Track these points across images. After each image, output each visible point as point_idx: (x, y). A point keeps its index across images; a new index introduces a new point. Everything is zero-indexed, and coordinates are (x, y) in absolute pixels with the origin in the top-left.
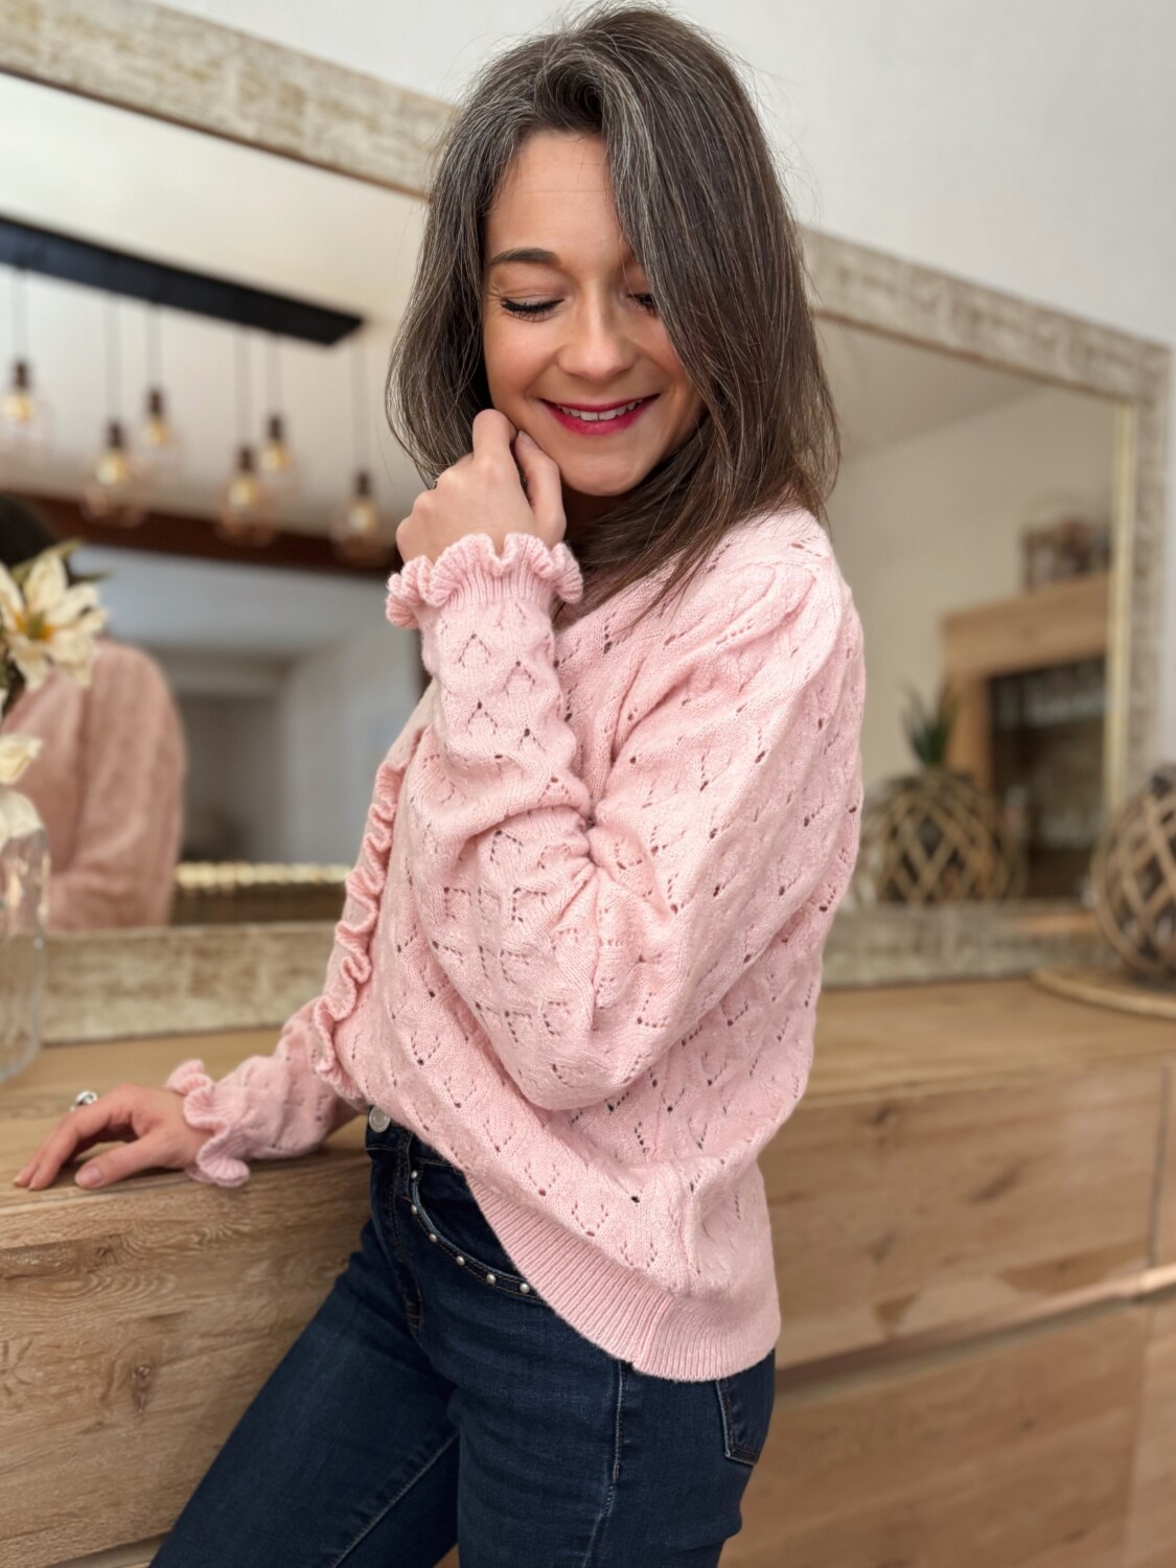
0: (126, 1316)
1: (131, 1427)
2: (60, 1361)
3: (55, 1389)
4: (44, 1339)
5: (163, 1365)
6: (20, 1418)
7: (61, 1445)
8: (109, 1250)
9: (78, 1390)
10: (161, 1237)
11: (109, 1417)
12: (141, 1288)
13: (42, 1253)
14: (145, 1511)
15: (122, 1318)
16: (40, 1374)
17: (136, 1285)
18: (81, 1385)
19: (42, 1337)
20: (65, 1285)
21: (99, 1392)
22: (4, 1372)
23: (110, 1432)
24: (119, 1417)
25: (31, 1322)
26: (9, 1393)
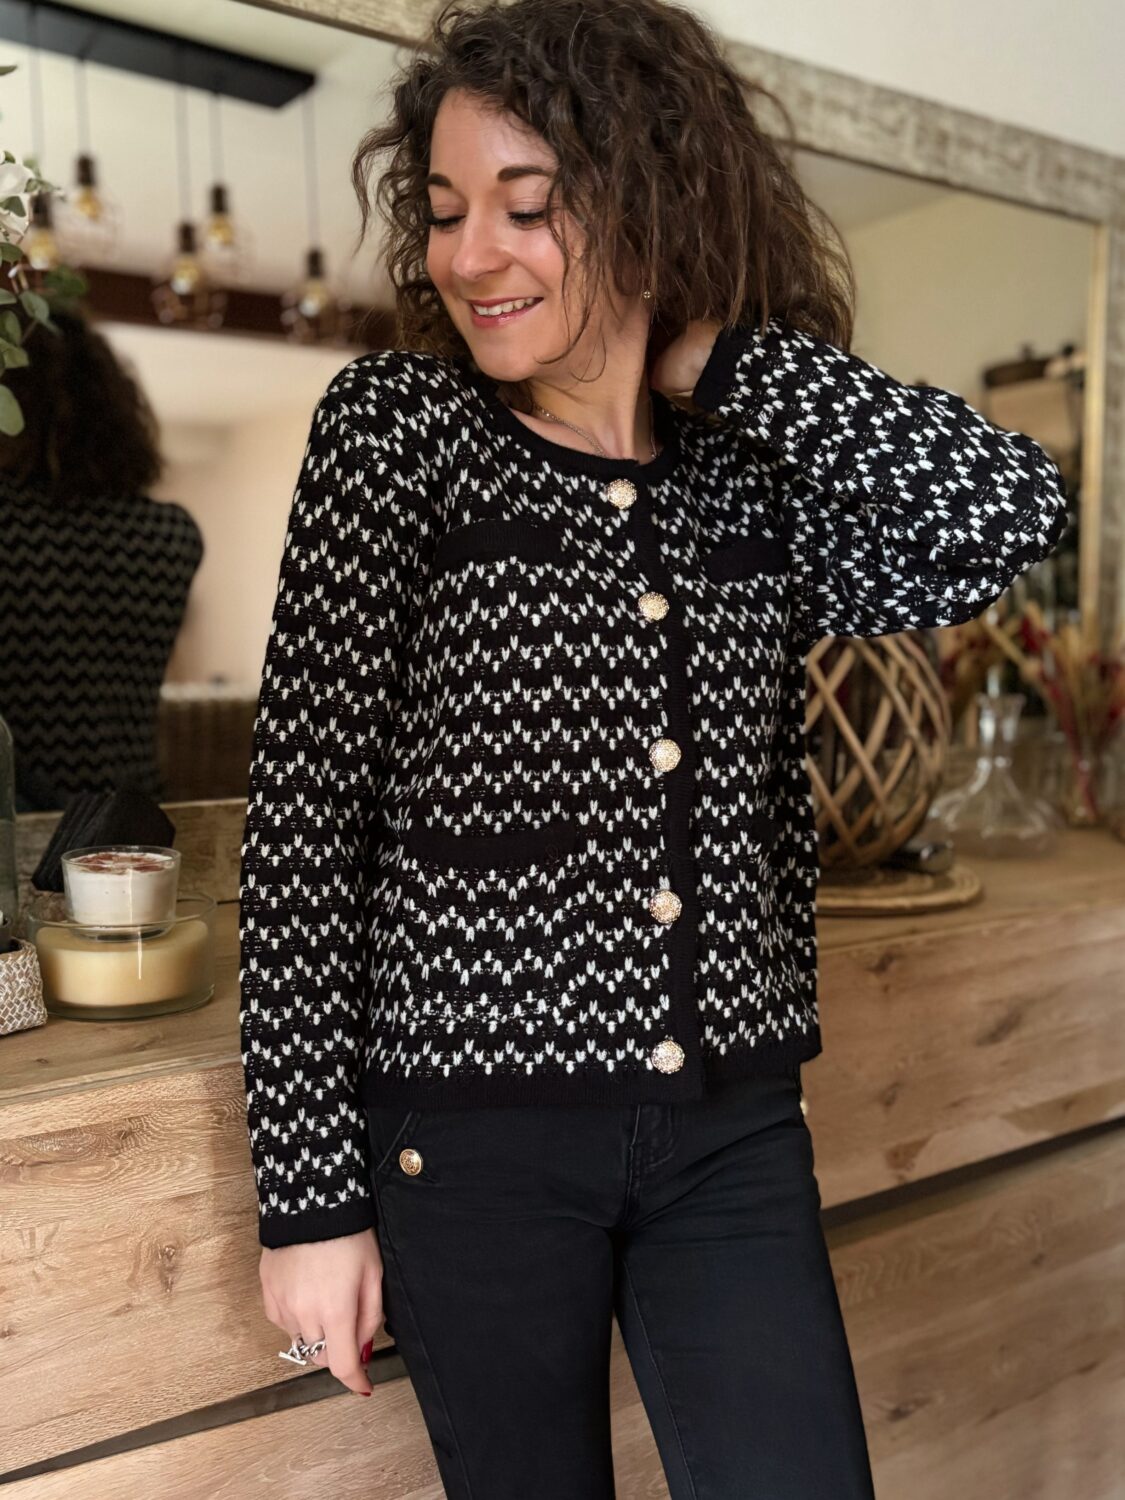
0: (150, 1198)
1: (160, 1307)
2: (89, 1245)
3: (82, 1273)
4: (70, 1225)
5: (190, 1242)
6: (49, 1304)
7: (91, 1329)
8: (130, 1133)
9: (106, 1273)
10: (180, 1117)
11: (138, 1299)
12: (161, 1171)
13: (64, 1139)
15: (144, 1200)
16: (67, 1260)
17: (158, 1167)
18: (109, 1268)
19: (67, 1222)
20: (87, 1170)
21: (127, 1273)
22: (31, 1259)
23: (140, 1313)
24: (149, 1298)
25: (56, 1208)
26: (38, 1279)
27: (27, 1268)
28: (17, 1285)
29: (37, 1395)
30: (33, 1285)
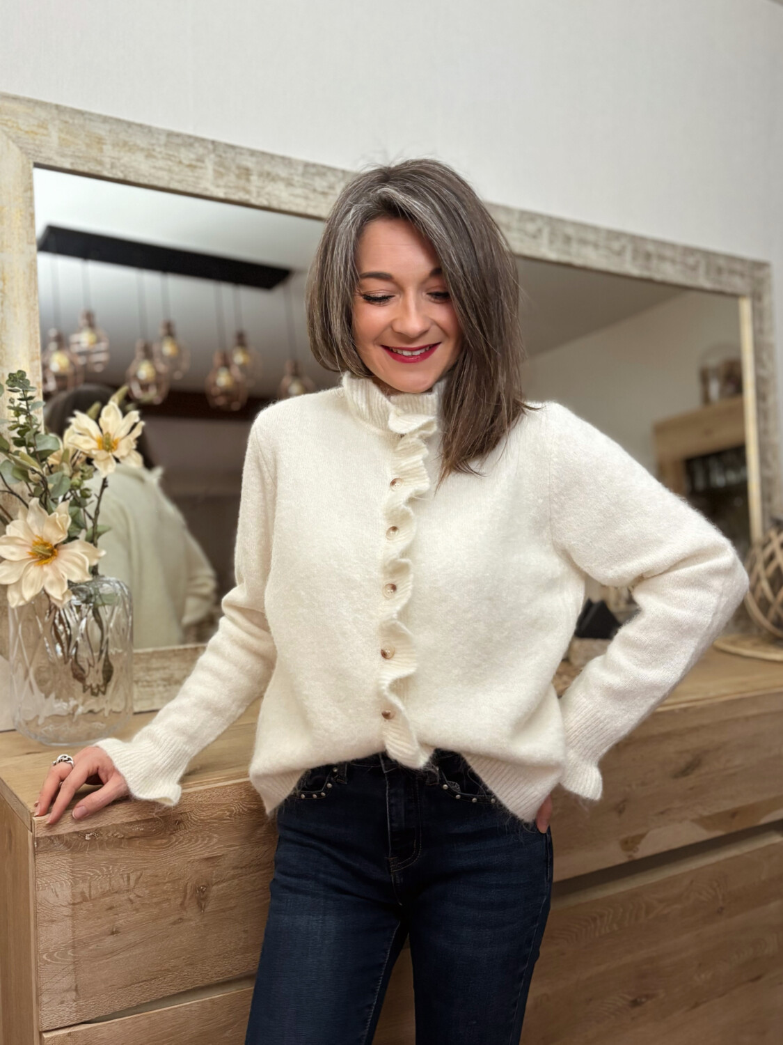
0: (193, 858)
1: (198, 920)
2: (158, 884)
3: (155, 900)
4: (149, 872)
5: (213, 885)
6: (138, 916)
7: (160, 931)
8: (181, 821)
9: (168, 900)
10: (209, 813)
11: (185, 915)
12: (199, 842)
13: (146, 824)
14: (208, 968)
15: (190, 859)
16: (147, 892)
17: (197, 841)
18: (170, 898)
19: (147, 870)
20: (159, 842)
21: (179, 901)
22: (128, 891)
23: (187, 924)
24: (191, 915)
25: (141, 863)
26: (132, 902)
27: (126, 896)
28: (120, 905)
29: (131, 968)
30: (129, 906)
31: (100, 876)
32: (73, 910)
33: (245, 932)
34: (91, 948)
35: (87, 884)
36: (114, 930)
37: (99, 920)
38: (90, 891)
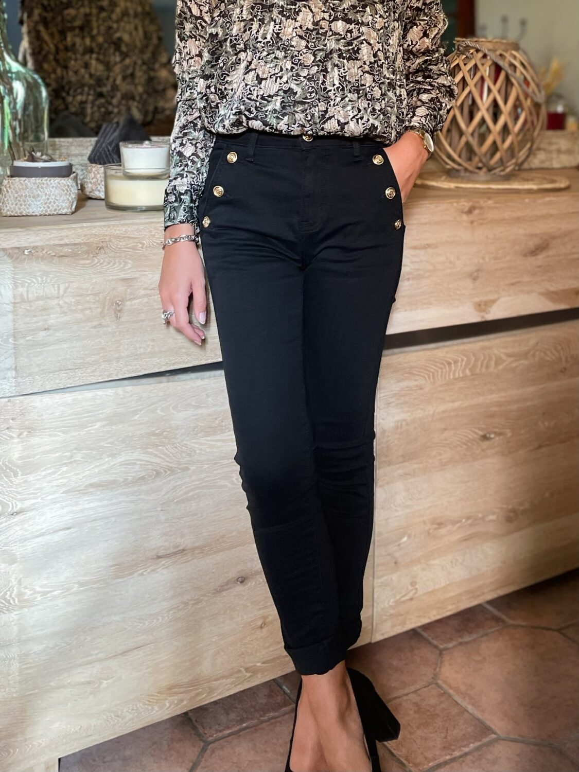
0: (111, 277)
1: (114, 327)
2: (81, 295)
3: (80, 307)
4: (75, 285)
5: (127, 301)
6: (65, 319)
7: (83, 332)
8: (101, 248)
9: (90, 308)
10: (124, 243)
11: (104, 322)
12: (116, 266)
13: (73, 247)
14: (121, 366)
15: (108, 278)
16: (73, 300)
17: (114, 264)
18: (92, 306)
19: (74, 284)
20: (83, 262)
21: (99, 310)
22: (58, 298)
23: (105, 329)
24: (109, 322)
26: (61, 307)
27: (56, 302)
28: (51, 308)
29: (60, 358)
30: (58, 309)
31: (34, 283)
32: (14, 307)
33: (153, 340)
34: (28, 338)
35: (25, 289)
36: (47, 327)
37: (35, 318)
38: (28, 294)
